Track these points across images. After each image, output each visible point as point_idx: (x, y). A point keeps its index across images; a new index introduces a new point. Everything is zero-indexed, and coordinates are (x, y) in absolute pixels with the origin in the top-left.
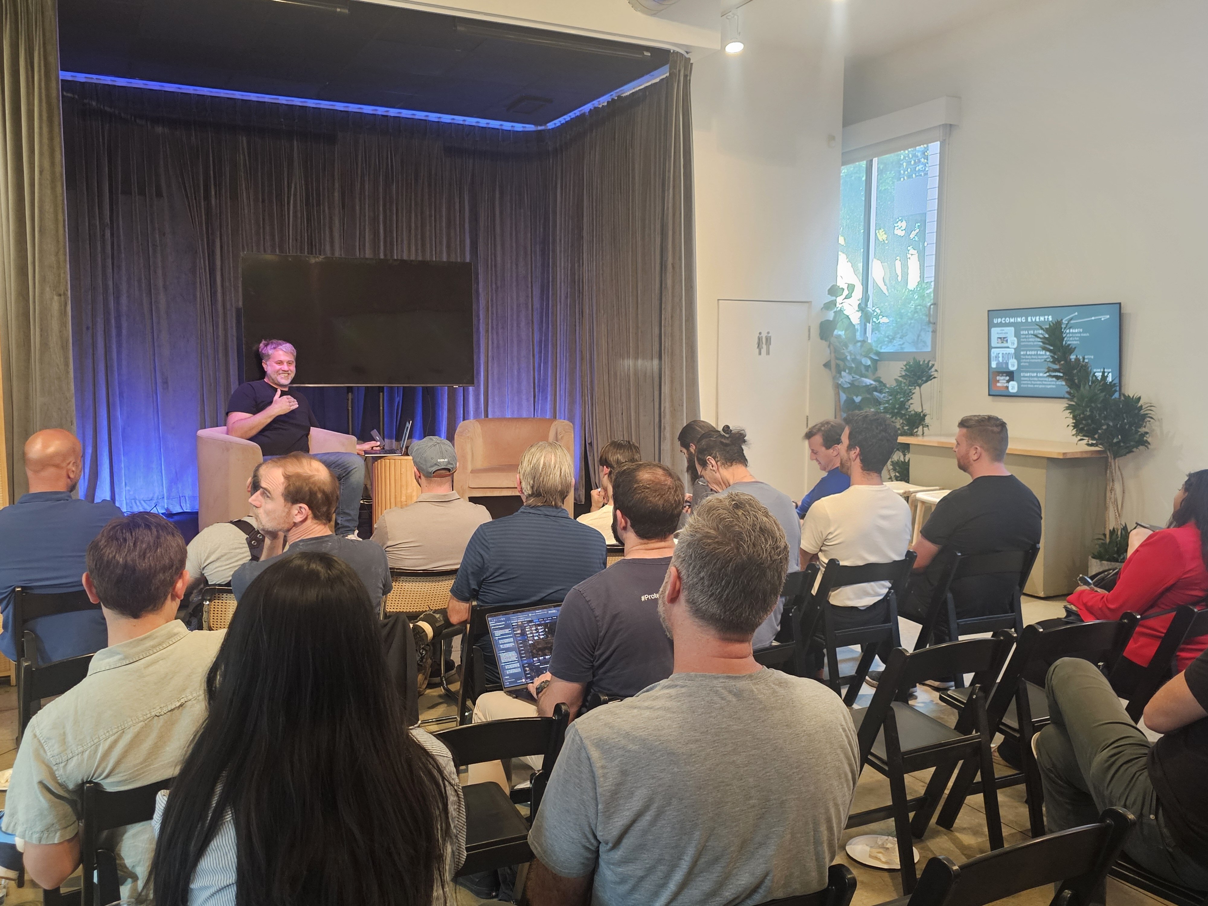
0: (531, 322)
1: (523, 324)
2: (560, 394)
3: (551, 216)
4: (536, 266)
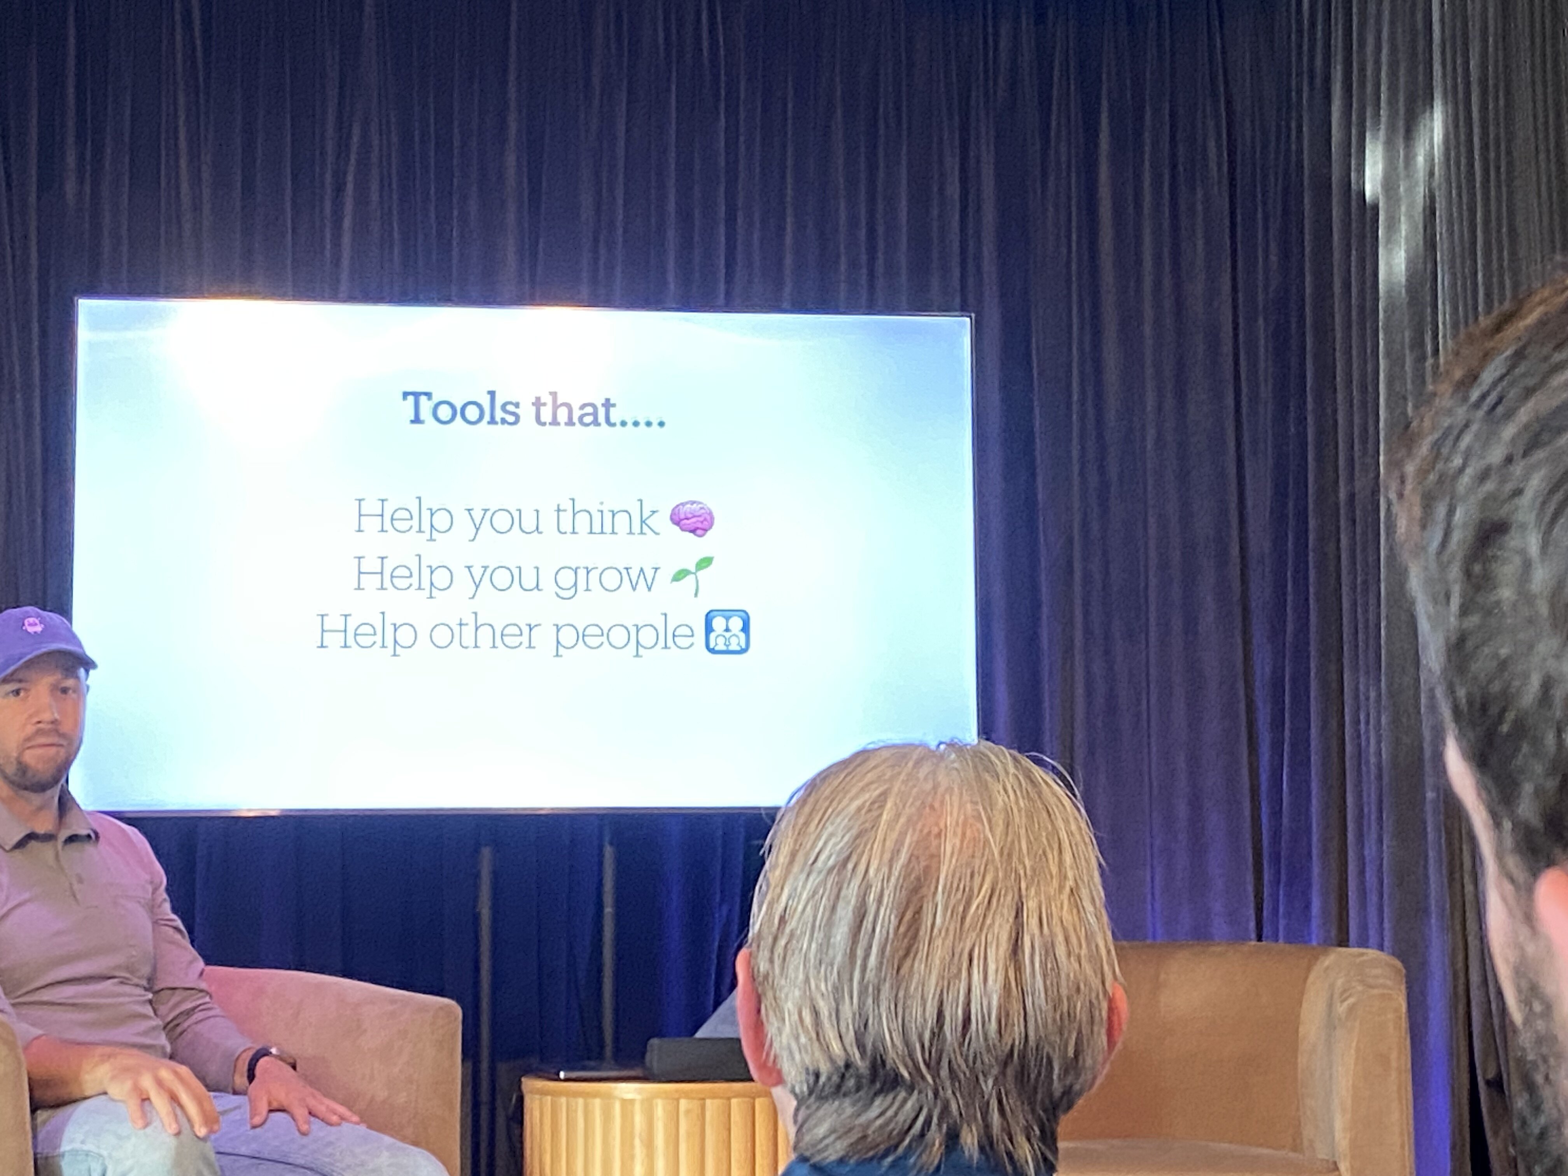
0: (1237, 610)
1: (1208, 619)
2: (1362, 884)
3: (1307, 200)
4: (1254, 398)
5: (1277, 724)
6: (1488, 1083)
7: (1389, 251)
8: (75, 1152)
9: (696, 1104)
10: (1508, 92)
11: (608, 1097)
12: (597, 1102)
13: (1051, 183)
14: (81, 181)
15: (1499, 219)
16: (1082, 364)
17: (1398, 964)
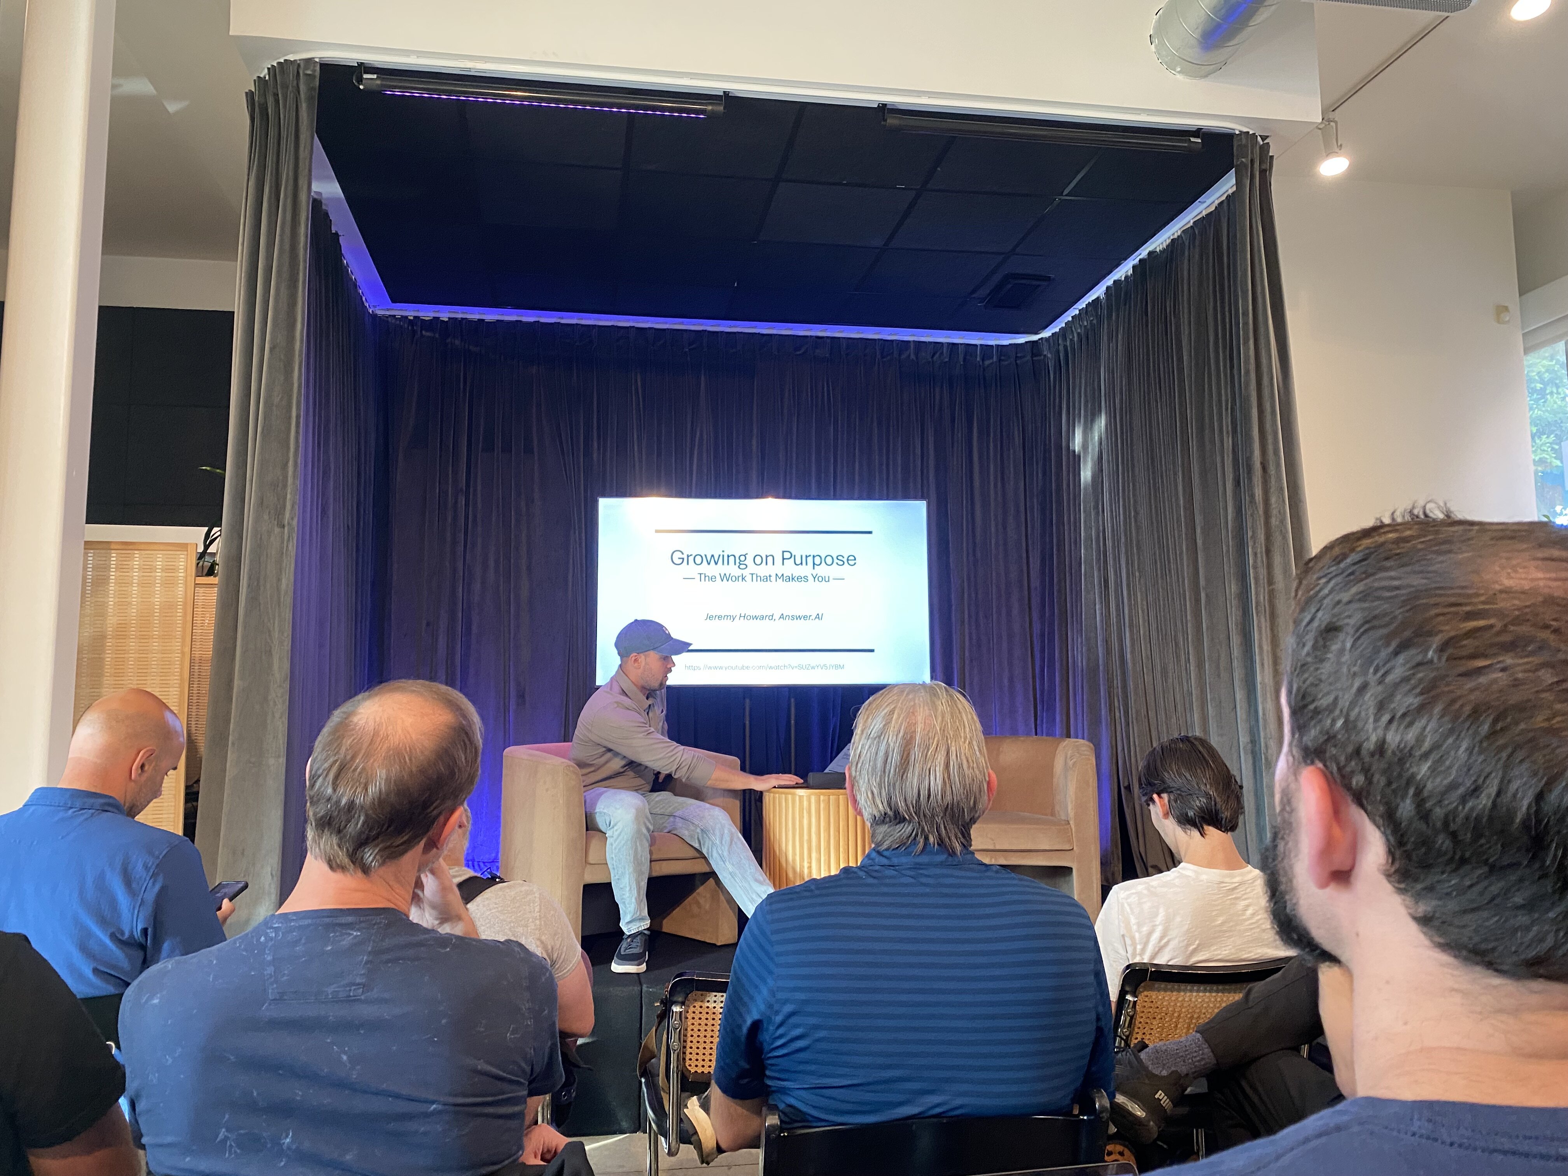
0: (1027, 607)
1: (1015, 611)
2: (1075, 712)
3: (1053, 454)
4: (1033, 527)
5: (1043, 651)
6: (1125, 788)
7: (1085, 472)
8: (600, 813)
9: (827, 797)
10: (1130, 413)
11: (794, 794)
12: (790, 797)
13: (955, 448)
14: (599, 454)
15: (1128, 460)
16: (967, 515)
17: (1092, 745)
